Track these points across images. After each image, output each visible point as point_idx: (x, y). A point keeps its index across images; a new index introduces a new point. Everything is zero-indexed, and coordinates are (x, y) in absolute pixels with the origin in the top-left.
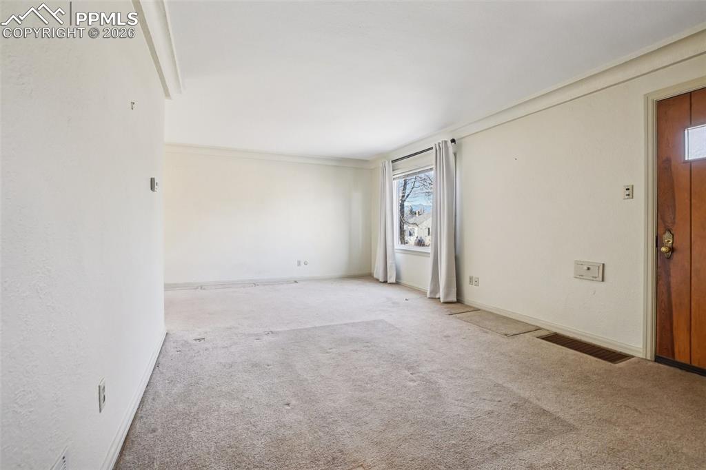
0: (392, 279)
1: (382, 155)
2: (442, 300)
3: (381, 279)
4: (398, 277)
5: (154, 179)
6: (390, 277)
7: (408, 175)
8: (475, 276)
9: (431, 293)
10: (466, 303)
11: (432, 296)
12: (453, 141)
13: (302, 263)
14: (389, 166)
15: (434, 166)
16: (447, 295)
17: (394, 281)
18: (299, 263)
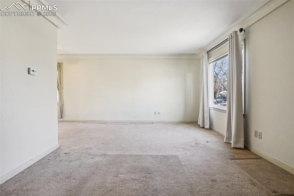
0: (207, 126)
1: (201, 49)
2: (232, 146)
3: (201, 126)
4: (211, 125)
5: (30, 68)
6: (206, 125)
7: (217, 60)
8: (259, 131)
9: (226, 139)
10: (252, 151)
11: (227, 141)
12: (241, 30)
13: (157, 113)
14: (206, 56)
15: (228, 53)
16: (236, 142)
17: (208, 128)
18: (155, 113)
